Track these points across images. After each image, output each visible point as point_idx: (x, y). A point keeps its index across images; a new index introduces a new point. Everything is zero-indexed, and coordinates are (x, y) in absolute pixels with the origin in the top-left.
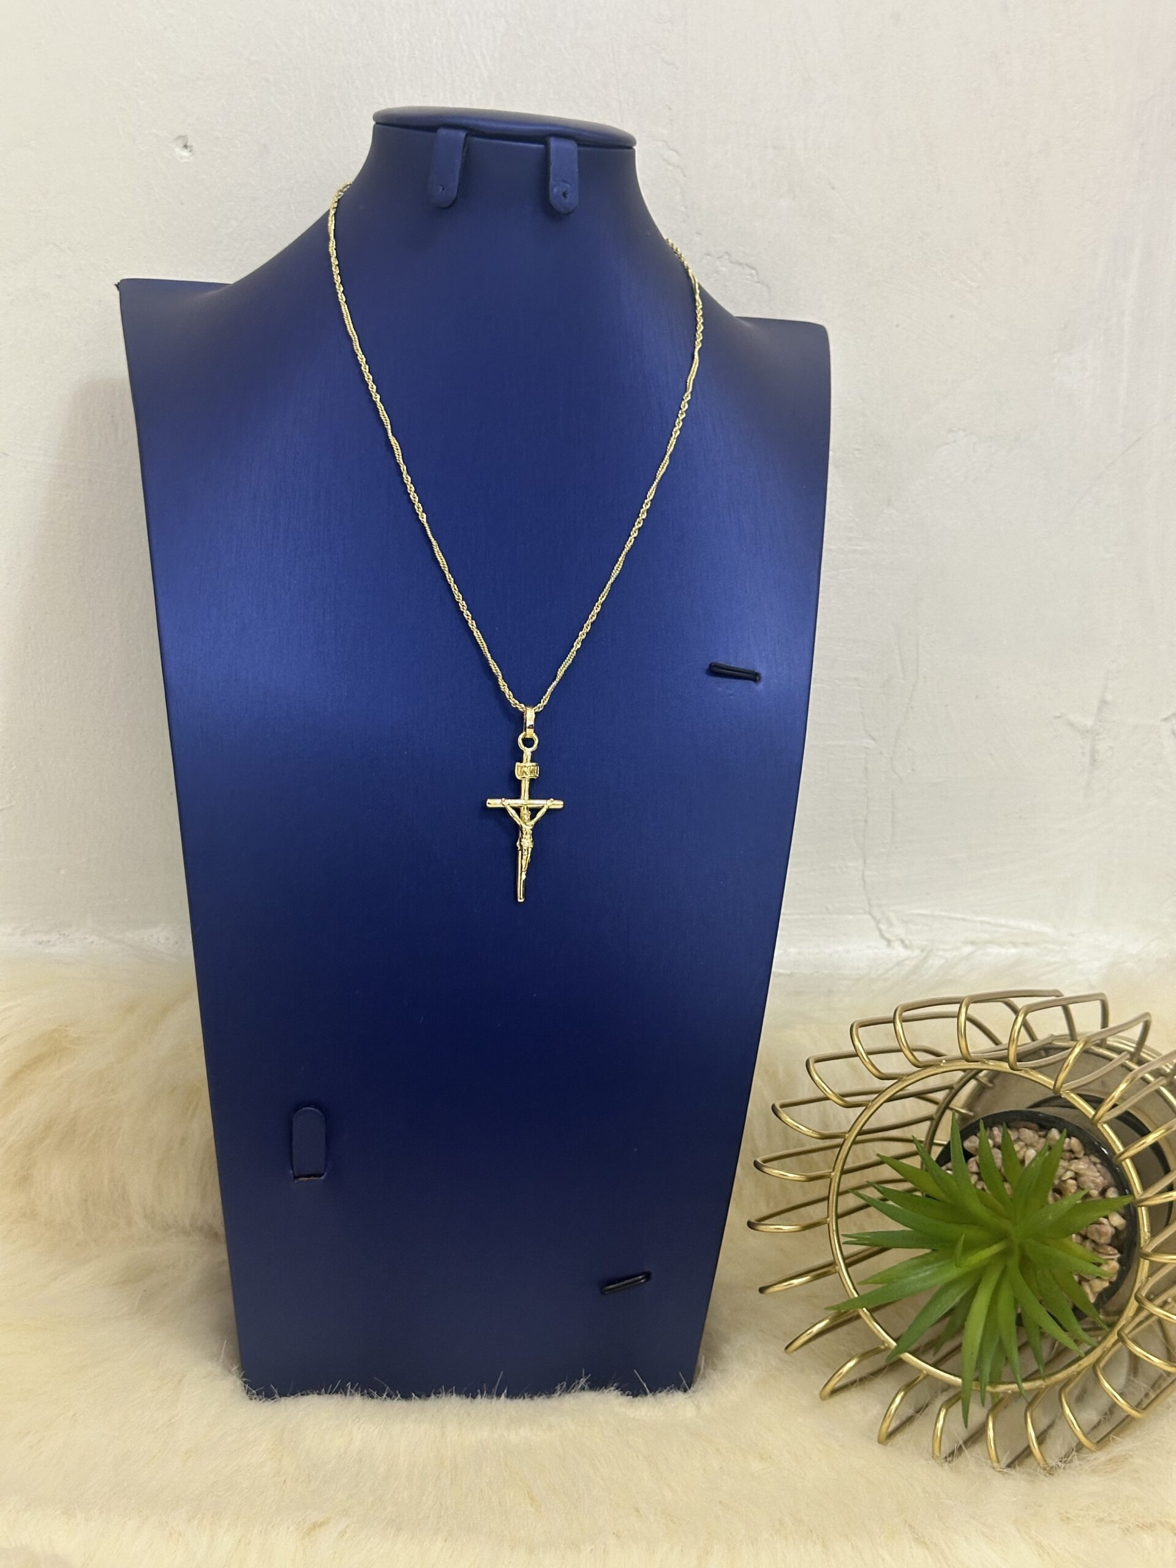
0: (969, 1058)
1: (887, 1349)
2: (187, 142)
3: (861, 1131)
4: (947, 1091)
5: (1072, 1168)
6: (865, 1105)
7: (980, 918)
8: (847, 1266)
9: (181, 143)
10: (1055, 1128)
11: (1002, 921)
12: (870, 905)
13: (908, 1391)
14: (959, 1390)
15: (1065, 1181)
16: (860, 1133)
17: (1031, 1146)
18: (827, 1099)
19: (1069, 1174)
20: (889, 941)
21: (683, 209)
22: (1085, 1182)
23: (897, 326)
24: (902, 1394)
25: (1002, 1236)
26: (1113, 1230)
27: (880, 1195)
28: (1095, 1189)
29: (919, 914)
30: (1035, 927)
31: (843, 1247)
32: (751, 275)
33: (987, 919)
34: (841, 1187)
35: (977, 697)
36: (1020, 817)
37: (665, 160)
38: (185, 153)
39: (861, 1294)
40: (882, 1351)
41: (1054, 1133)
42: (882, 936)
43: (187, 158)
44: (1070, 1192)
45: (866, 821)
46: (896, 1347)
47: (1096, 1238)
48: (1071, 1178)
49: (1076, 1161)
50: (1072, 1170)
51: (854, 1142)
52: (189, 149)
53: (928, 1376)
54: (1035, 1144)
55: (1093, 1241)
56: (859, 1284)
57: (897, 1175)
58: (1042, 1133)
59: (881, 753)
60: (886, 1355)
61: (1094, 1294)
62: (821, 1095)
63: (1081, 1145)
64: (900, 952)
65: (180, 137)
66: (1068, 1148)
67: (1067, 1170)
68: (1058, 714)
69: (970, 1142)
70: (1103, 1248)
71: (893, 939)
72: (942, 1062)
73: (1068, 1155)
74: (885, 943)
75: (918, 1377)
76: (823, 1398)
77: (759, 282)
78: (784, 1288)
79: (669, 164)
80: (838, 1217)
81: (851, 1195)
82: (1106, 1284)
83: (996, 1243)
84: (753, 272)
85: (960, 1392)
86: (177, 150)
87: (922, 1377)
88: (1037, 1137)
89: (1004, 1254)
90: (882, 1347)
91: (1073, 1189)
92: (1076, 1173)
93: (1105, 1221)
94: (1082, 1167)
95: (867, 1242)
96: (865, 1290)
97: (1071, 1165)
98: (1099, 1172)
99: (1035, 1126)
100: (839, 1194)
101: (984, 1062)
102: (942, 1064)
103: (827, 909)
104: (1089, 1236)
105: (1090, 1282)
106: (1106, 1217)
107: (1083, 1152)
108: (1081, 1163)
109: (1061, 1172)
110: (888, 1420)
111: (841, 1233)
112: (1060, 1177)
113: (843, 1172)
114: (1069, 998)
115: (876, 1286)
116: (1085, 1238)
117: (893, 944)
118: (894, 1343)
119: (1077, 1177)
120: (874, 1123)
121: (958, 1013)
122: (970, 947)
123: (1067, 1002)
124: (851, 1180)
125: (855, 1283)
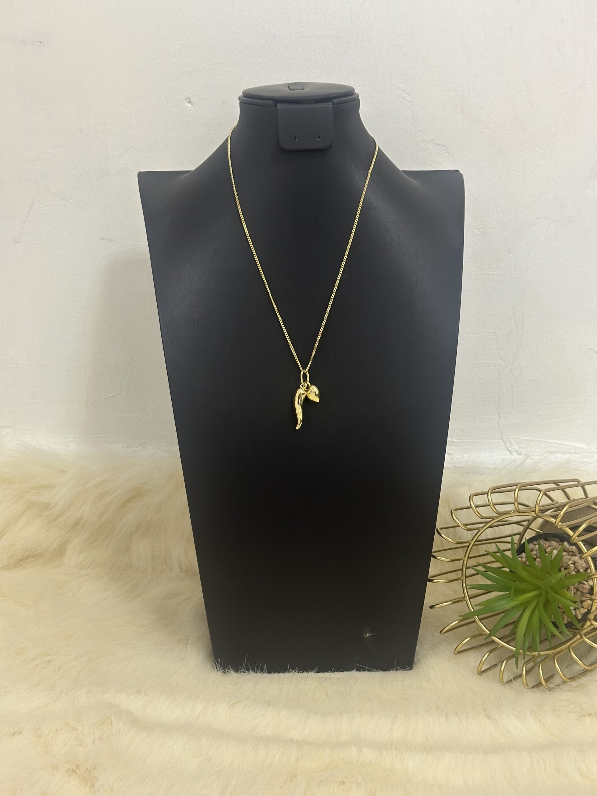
0: (519, 511)
1: (486, 634)
2: (190, 100)
3: (477, 540)
4: (527, 522)
5: (572, 559)
6: (479, 529)
7: (554, 441)
8: (470, 598)
9: (188, 100)
10: (566, 541)
11: (564, 443)
12: (502, 436)
13: (492, 652)
14: (514, 653)
15: (569, 565)
16: (476, 541)
17: (555, 549)
18: (458, 526)
19: (571, 562)
20: (510, 451)
21: (412, 121)
22: (577, 566)
23: (513, 170)
24: (488, 653)
25: (538, 588)
26: (590, 587)
27: (484, 569)
28: (582, 569)
29: (525, 439)
30: (580, 445)
31: (468, 589)
32: (444, 149)
33: (556, 441)
34: (467, 565)
35: (551, 340)
36: (572, 395)
37: (404, 99)
38: (190, 105)
39: (475, 610)
40: (483, 635)
41: (566, 543)
42: (508, 450)
43: (191, 107)
44: (571, 570)
45: (499, 397)
46: (489, 634)
47: (581, 590)
48: (572, 564)
49: (574, 556)
50: (572, 560)
51: (474, 545)
52: (191, 103)
53: (503, 646)
54: (557, 548)
55: (581, 592)
56: (474, 606)
57: (494, 560)
58: (560, 543)
59: (506, 366)
60: (485, 637)
61: (581, 614)
62: (456, 525)
63: (577, 549)
64: (515, 456)
65: (187, 98)
66: (571, 550)
67: (570, 560)
68: (590, 348)
69: (530, 546)
70: (585, 595)
71: (513, 450)
72: (511, 512)
73: (571, 553)
74: (509, 452)
75: (498, 647)
76: (454, 654)
77: (447, 153)
78: (441, 606)
79: (406, 100)
80: (466, 577)
81: (471, 569)
82: (586, 610)
83: (534, 591)
84: (445, 148)
85: (514, 654)
86: (186, 104)
87: (499, 647)
88: (558, 545)
89: (539, 596)
90: (483, 633)
91: (572, 568)
92: (574, 562)
93: (586, 583)
94: (577, 559)
96: (476, 608)
97: (572, 558)
98: (584, 561)
99: (558, 540)
100: (467, 568)
101: (529, 513)
102: (511, 513)
103: (482, 437)
104: (579, 589)
106: (587, 581)
107: (578, 552)
108: (577, 557)
109: (567, 561)
110: (481, 665)
111: (467, 584)
112: (567, 563)
113: (469, 558)
114: (585, 483)
115: (481, 607)
116: (578, 590)
117: (512, 453)
118: (488, 632)
119: (574, 563)
120: (483, 537)
121: (515, 491)
122: (548, 454)
123: (584, 484)
124: (472, 562)
125: (473, 605)
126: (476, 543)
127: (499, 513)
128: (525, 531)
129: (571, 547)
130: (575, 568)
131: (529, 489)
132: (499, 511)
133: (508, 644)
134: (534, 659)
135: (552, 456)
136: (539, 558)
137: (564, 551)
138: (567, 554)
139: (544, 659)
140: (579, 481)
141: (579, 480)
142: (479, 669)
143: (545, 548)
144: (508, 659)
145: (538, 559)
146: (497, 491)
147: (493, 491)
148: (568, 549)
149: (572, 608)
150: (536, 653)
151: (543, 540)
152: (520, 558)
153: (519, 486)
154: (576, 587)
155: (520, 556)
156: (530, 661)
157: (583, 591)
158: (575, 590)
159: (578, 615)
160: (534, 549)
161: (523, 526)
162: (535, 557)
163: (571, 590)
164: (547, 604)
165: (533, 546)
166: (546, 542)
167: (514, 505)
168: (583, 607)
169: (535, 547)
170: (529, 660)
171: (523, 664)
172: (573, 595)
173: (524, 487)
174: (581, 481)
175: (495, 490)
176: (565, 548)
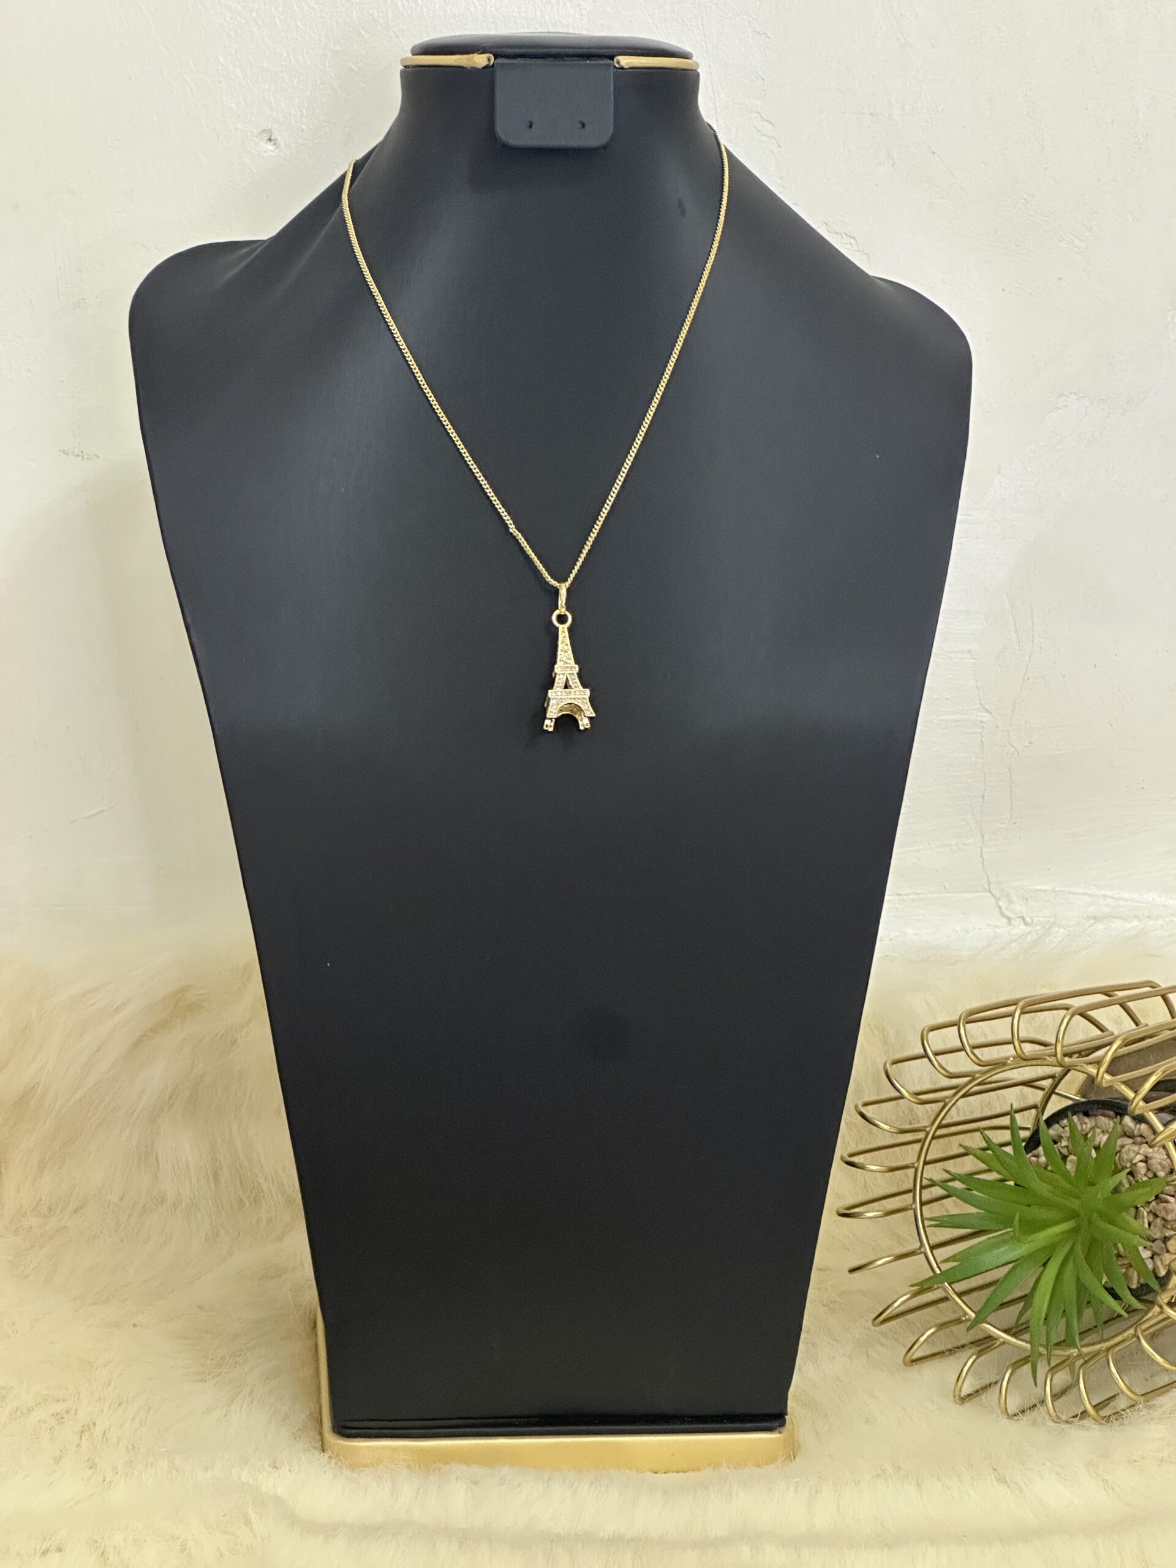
0: (1024, 1057)
1: (968, 1320)
2: (271, 136)
3: (941, 1125)
4: (1050, 1080)
5: (1141, 1151)
6: (944, 1102)
7: (1103, 892)
8: (932, 1248)
9: (266, 137)
11: (1126, 895)
12: (989, 883)
13: (981, 1356)
14: (1029, 1355)
15: (1135, 1164)
16: (940, 1127)
18: (902, 1097)
19: (1139, 1157)
20: (1009, 919)
24: (974, 1357)
25: (1073, 1215)
29: (1040, 890)
30: (1160, 900)
31: (927, 1229)
32: (850, 244)
33: (1110, 893)
34: (924, 1178)
35: (1095, 666)
37: (758, 131)
38: (270, 147)
39: (943, 1269)
40: (963, 1322)
41: (1127, 1120)
42: (1003, 914)
43: (273, 152)
44: (1140, 1174)
45: (983, 797)
46: (975, 1318)
47: (1163, 1214)
48: (1141, 1161)
49: (1145, 1145)
50: (1141, 1154)
51: (933, 1138)
52: (273, 143)
53: (1005, 1343)
55: (1164, 1219)
56: (941, 1262)
57: (983, 1166)
58: (1115, 1119)
59: (997, 727)
60: (966, 1326)
61: (1165, 1266)
62: (897, 1094)
64: (1020, 928)
65: (264, 131)
66: (1139, 1134)
67: (1138, 1153)
69: (1054, 1130)
70: (1170, 1225)
71: (1013, 916)
72: (1008, 1060)
73: (1139, 1139)
74: (1005, 921)
75: (996, 1344)
76: (905, 1363)
80: (922, 1204)
83: (1066, 1221)
86: (262, 144)
87: (1000, 1344)
88: (1111, 1123)
89: (1075, 1231)
90: (964, 1318)
91: (1143, 1171)
92: (1146, 1157)
93: (1171, 1199)
94: (1150, 1150)
95: (950, 1225)
96: (945, 1267)
97: (1140, 1149)
98: (1165, 1154)
99: (1111, 1113)
100: (922, 1188)
101: (1044, 1059)
102: (1010, 1062)
103: (945, 888)
104: (1158, 1213)
105: (1161, 1256)
109: (1132, 1154)
110: (961, 1381)
111: (924, 1216)
112: (1131, 1161)
113: (926, 1163)
114: (1168, 988)
115: (955, 1264)
116: (1156, 1216)
117: (1013, 922)
118: (973, 1315)
119: (1146, 1160)
120: (954, 1116)
121: (1012, 1015)
122: (1092, 921)
123: (1166, 992)
124: (934, 1172)
125: (938, 1262)
126: (940, 1132)
127: (982, 1064)
128: (1047, 1100)
129: (1138, 1126)
130: (1148, 1169)
131: (1042, 1008)
132: (983, 1059)
133: (1017, 1338)
134: (1068, 1362)
135: (1100, 926)
136: (1075, 1155)
137: (1125, 1135)
138: (1130, 1141)
139: (1089, 1360)
140: (1156, 985)
141: (1156, 983)
142: (957, 1393)
143: (1084, 1133)
144: (1017, 1365)
145: (1072, 1157)
146: (977, 1018)
147: (970, 1018)
148: (1133, 1132)
149: (1146, 1254)
150: (1074, 1352)
151: (1081, 1115)
152: (1034, 1156)
153: (1021, 1004)
154: (1153, 1211)
155: (1035, 1152)
156: (1060, 1367)
157: (1166, 1218)
158: (1151, 1218)
159: (1158, 1267)
160: (1063, 1135)
161: (1042, 1089)
162: (1065, 1152)
163: (1143, 1217)
164: (1093, 1248)
165: (1061, 1129)
166: (1086, 1120)
167: (1012, 1045)
168: (1168, 1251)
169: (1063, 1132)
170: (1058, 1365)
171: (1046, 1372)
172: (1146, 1226)
173: (1033, 1006)
174: (1161, 985)
175: (973, 1017)
176: (1126, 1129)
